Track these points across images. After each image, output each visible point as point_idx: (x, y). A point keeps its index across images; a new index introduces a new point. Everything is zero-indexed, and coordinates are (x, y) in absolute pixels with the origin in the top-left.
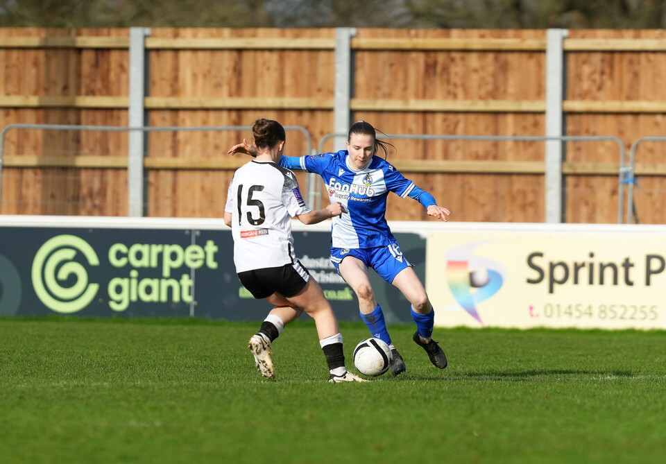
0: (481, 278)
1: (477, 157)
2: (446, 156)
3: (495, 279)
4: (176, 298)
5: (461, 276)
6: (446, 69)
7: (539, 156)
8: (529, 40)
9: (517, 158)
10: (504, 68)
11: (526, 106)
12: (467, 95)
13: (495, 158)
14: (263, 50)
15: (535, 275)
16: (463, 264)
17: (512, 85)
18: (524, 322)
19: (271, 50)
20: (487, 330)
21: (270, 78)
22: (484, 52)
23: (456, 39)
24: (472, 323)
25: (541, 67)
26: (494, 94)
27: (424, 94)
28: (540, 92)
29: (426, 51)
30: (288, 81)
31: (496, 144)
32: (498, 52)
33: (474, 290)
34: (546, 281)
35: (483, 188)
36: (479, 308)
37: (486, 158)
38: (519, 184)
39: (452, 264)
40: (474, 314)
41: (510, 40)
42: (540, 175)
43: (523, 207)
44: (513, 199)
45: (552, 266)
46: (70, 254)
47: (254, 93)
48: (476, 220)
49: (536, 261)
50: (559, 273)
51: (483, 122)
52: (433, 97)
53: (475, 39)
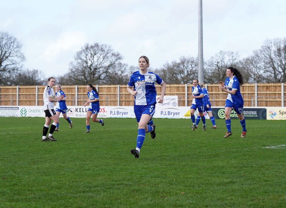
0: (273, 114)
1: (273, 99)
2: (269, 99)
3: (275, 114)
4: (236, 117)
5: (271, 113)
6: (269, 88)
7: (281, 99)
8: (279, 84)
9: (278, 99)
10: (276, 88)
11: (279, 93)
12: (272, 91)
13: (275, 99)
14: (246, 86)
15: (280, 113)
16: (271, 112)
17: (277, 90)
18: (279, 119)
19: (247, 86)
20: (274, 120)
21: (247, 90)
22: (274, 86)
23: (270, 85)
24: (273, 119)
25: (281, 88)
26: (275, 91)
27: (266, 91)
28: (281, 91)
29: (266, 86)
30: (249, 90)
31: (275, 97)
32: (275, 86)
33: (273, 115)
34: (282, 114)
35: (274, 103)
36: (274, 117)
37: (274, 99)
38: (278, 102)
39: (270, 112)
40: (273, 118)
41: (277, 85)
42: (281, 101)
43: (279, 105)
44: (278, 104)
45: (282, 112)
46: (223, 111)
47: (245, 91)
48: (273, 106)
49: (280, 112)
50: (283, 113)
51: (274, 95)
52: (267, 91)
53: (272, 84)
